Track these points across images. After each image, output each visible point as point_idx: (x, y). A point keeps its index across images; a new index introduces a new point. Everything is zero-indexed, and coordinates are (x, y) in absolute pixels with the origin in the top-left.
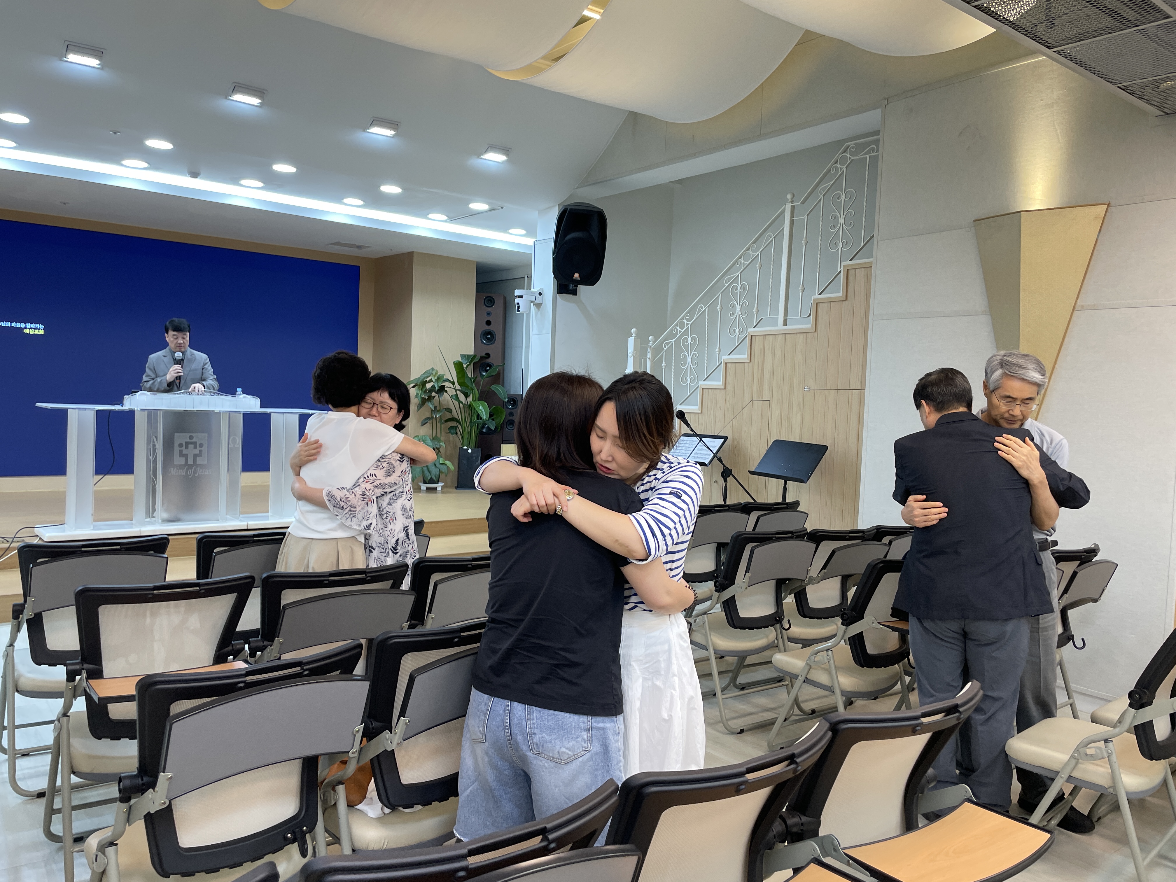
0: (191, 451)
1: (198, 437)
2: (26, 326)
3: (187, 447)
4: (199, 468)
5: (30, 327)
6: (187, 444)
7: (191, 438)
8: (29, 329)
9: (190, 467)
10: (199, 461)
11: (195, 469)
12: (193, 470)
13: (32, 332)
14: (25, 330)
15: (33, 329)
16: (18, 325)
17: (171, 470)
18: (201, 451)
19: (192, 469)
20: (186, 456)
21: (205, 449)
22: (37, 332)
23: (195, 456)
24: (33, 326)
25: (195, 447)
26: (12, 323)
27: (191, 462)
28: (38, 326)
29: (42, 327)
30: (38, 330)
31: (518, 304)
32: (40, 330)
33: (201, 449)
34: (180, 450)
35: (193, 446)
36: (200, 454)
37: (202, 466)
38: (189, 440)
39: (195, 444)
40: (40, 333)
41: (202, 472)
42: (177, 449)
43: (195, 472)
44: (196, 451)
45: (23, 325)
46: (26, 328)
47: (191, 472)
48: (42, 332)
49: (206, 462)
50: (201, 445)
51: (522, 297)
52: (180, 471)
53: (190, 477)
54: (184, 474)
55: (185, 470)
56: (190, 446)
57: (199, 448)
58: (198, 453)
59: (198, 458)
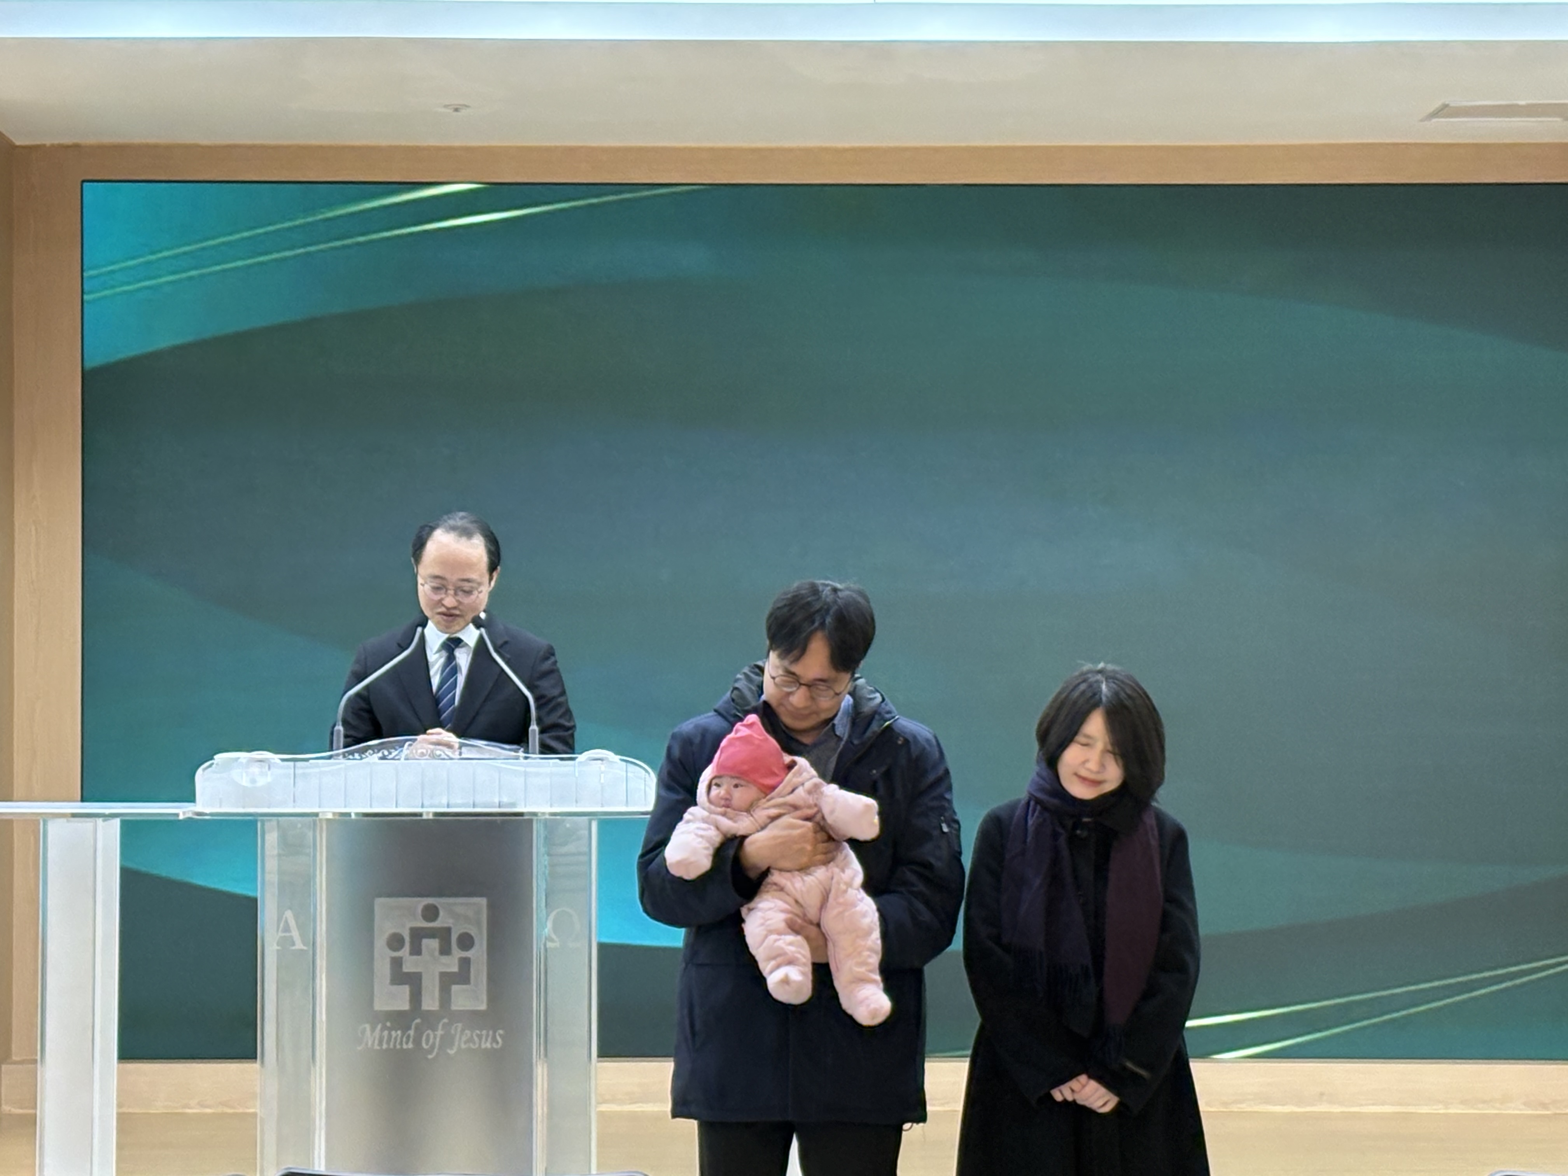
0: (431, 963)
1: (454, 912)
3: (416, 950)
4: (460, 1025)
7: (431, 913)
9: (430, 1020)
10: (461, 1000)
11: (447, 1028)
12: (440, 1032)
17: (364, 1032)
18: (465, 963)
19: (434, 1029)
20: (414, 981)
21: (477, 956)
23: (446, 981)
25: (445, 950)
27: (430, 1002)
33: (465, 955)
34: (393, 959)
35: (435, 943)
36: (463, 975)
37: (469, 1019)
38: (422, 923)
39: (444, 934)
41: (471, 1040)
42: (384, 956)
43: (447, 1041)
44: (450, 965)
47: (432, 1039)
49: (482, 1006)
50: (466, 942)
52: (393, 1033)
53: (430, 1057)
54: (410, 1046)
55: (412, 1032)
56: (426, 942)
57: (457, 953)
58: (455, 969)
59: (455, 988)
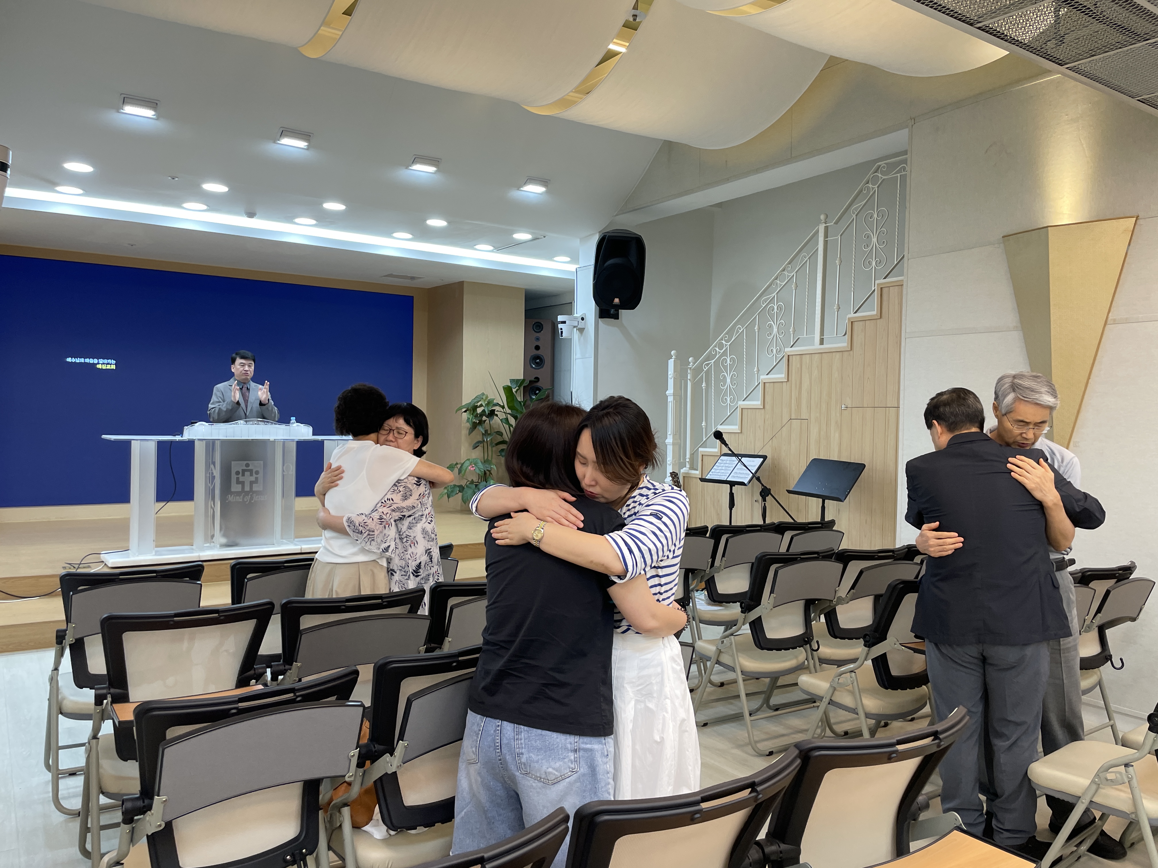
0: (247, 478)
1: (254, 465)
2: (98, 361)
3: (243, 475)
4: (255, 495)
5: (102, 363)
6: (244, 471)
7: (247, 465)
8: (102, 364)
9: (247, 493)
10: (255, 488)
11: (251, 495)
12: (249, 497)
13: (104, 367)
14: (98, 365)
15: (105, 365)
16: (91, 361)
17: (228, 497)
18: (257, 478)
19: (248, 495)
20: (243, 483)
21: (260, 476)
22: (109, 367)
23: (252, 483)
24: (106, 361)
25: (251, 475)
26: (86, 359)
27: (247, 488)
28: (109, 361)
29: (114, 362)
30: (109, 365)
31: (561, 329)
32: (112, 365)
33: (257, 476)
34: (237, 478)
35: (249, 473)
36: (256, 481)
37: (258, 493)
38: (245, 468)
39: (251, 471)
40: (112, 368)
41: (258, 498)
42: (234, 477)
43: (251, 499)
44: (253, 479)
45: (96, 361)
46: (98, 364)
47: (248, 498)
48: (113, 367)
49: (261, 489)
50: (257, 473)
51: (564, 322)
52: (237, 497)
53: (247, 503)
54: (241, 500)
55: (242, 497)
56: (246, 473)
57: (255, 475)
58: (254, 480)
59: (254, 485)
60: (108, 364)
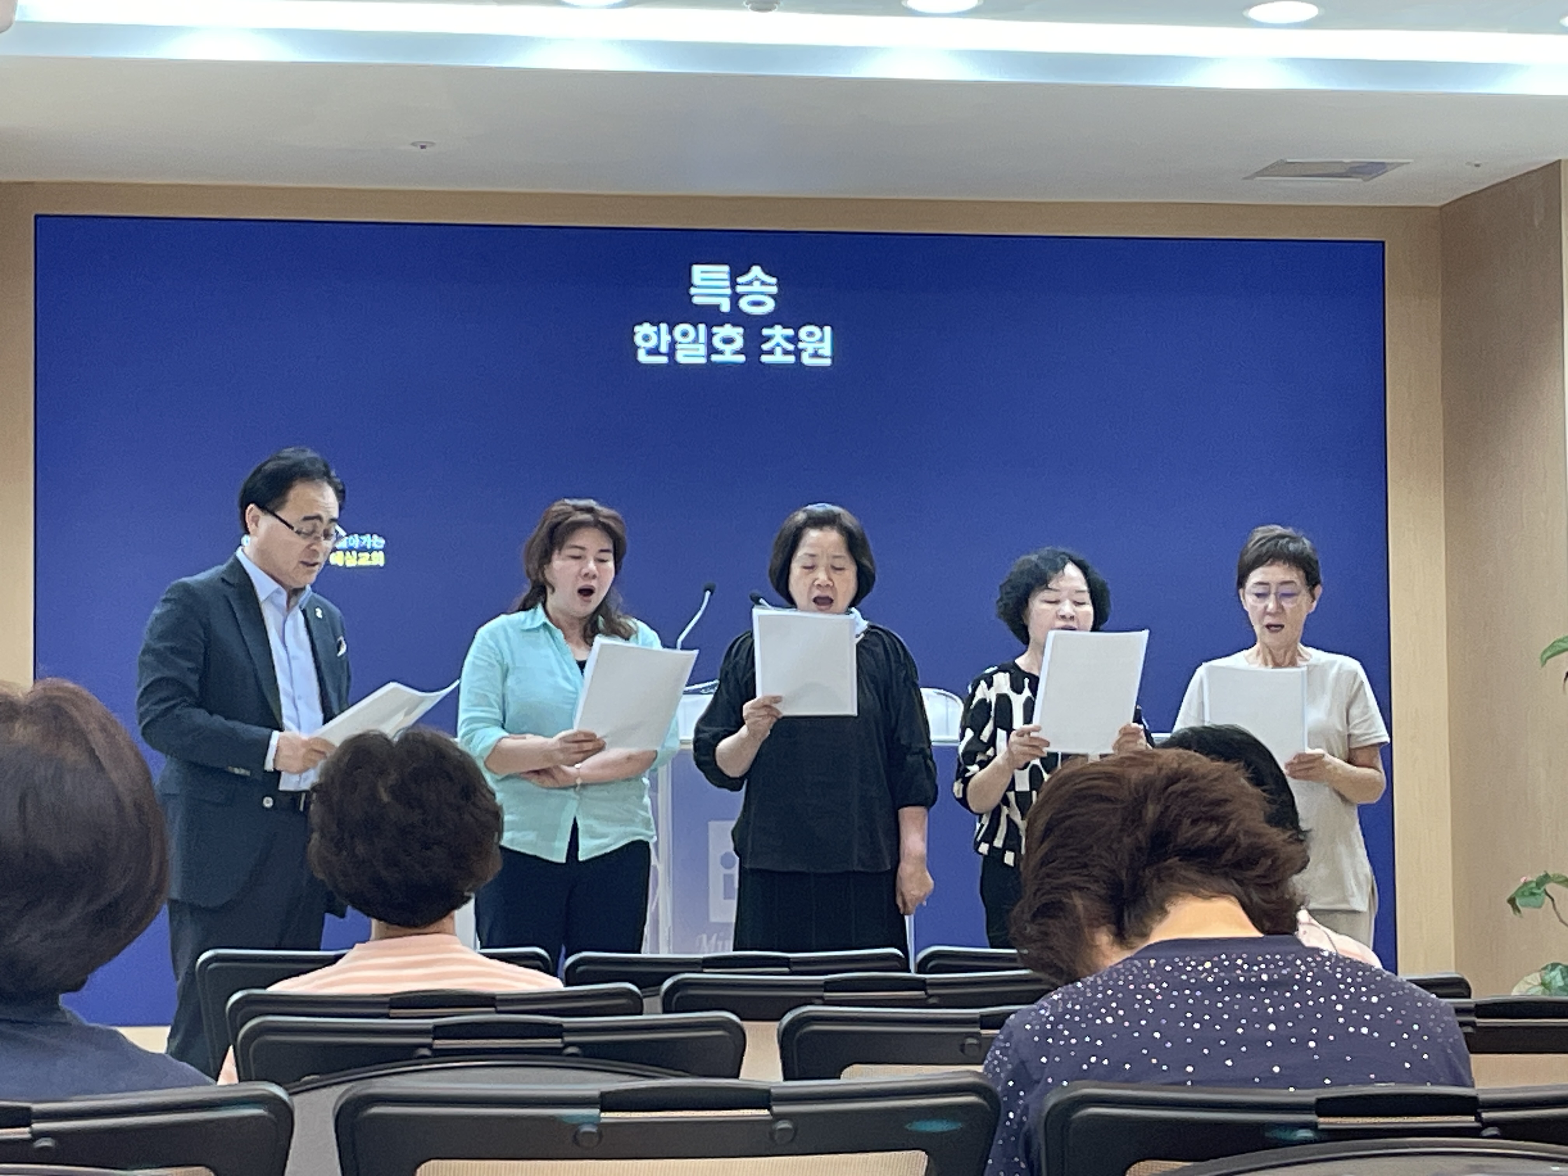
5: (345, 547)
8: (345, 551)
13: (351, 561)
15: (354, 553)
22: (364, 560)
24: (355, 542)
28: (367, 540)
29: (378, 542)
30: (367, 555)
32: (374, 554)
40: (374, 563)
48: (379, 559)
60: (363, 549)
